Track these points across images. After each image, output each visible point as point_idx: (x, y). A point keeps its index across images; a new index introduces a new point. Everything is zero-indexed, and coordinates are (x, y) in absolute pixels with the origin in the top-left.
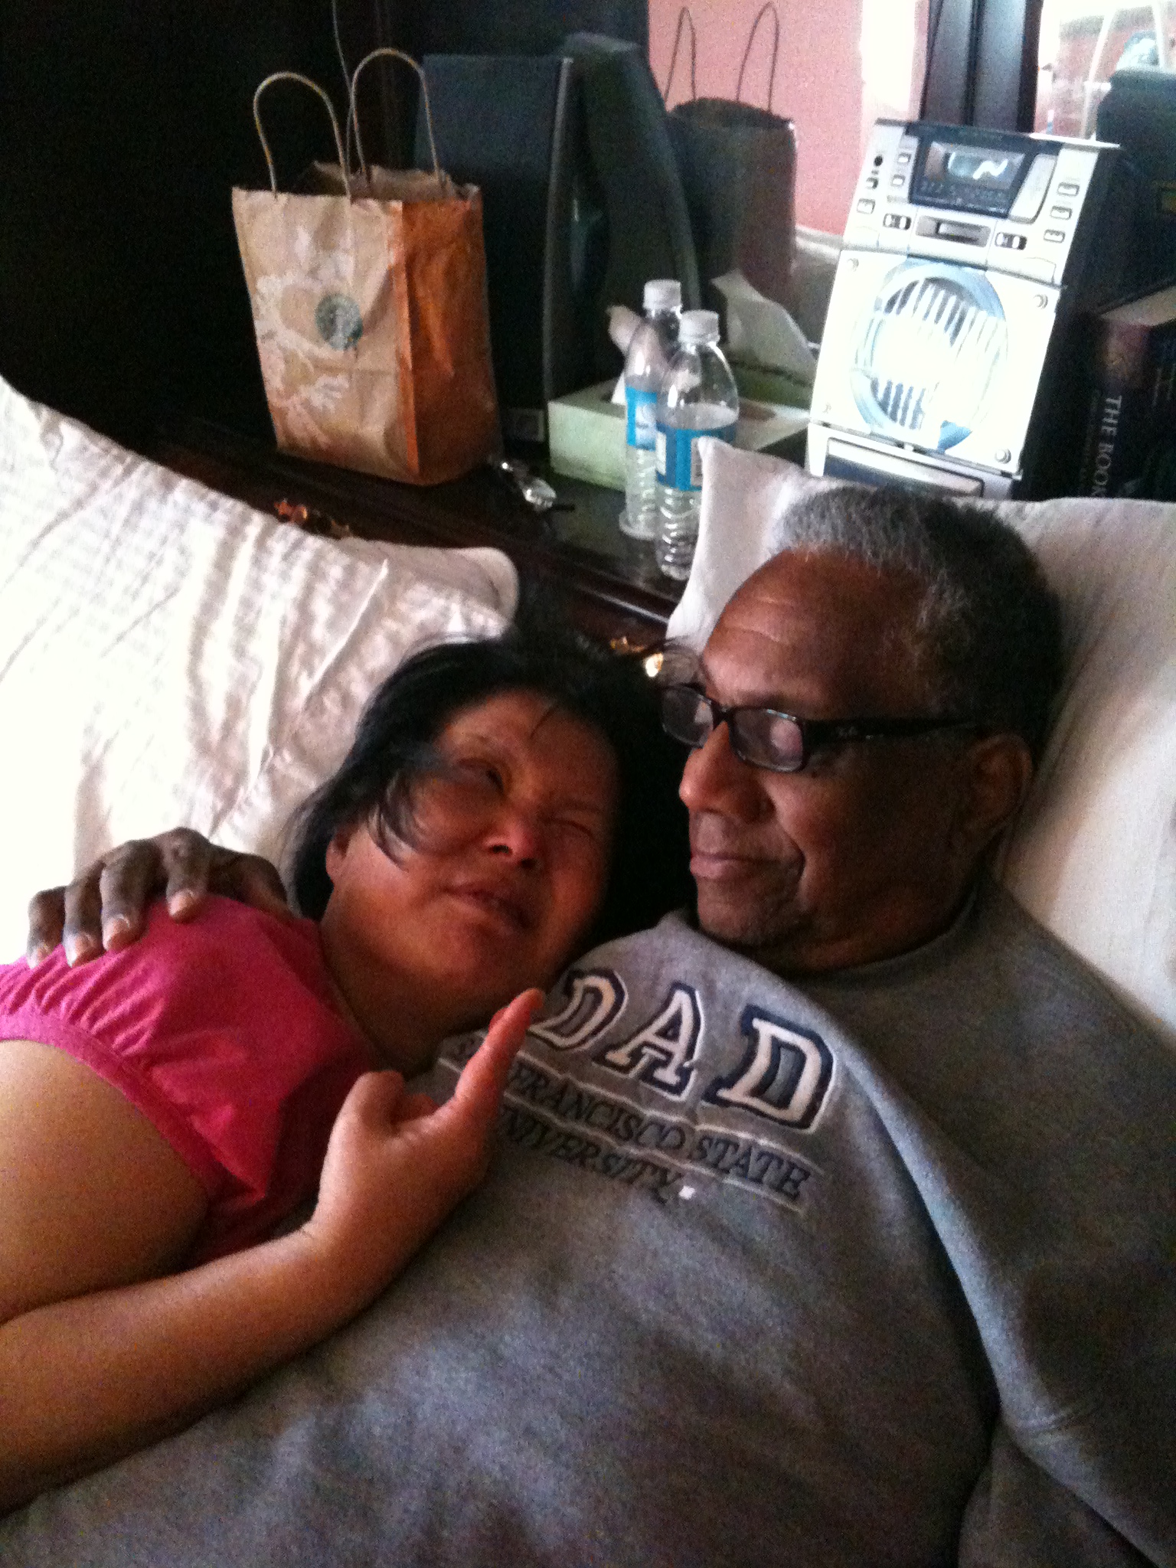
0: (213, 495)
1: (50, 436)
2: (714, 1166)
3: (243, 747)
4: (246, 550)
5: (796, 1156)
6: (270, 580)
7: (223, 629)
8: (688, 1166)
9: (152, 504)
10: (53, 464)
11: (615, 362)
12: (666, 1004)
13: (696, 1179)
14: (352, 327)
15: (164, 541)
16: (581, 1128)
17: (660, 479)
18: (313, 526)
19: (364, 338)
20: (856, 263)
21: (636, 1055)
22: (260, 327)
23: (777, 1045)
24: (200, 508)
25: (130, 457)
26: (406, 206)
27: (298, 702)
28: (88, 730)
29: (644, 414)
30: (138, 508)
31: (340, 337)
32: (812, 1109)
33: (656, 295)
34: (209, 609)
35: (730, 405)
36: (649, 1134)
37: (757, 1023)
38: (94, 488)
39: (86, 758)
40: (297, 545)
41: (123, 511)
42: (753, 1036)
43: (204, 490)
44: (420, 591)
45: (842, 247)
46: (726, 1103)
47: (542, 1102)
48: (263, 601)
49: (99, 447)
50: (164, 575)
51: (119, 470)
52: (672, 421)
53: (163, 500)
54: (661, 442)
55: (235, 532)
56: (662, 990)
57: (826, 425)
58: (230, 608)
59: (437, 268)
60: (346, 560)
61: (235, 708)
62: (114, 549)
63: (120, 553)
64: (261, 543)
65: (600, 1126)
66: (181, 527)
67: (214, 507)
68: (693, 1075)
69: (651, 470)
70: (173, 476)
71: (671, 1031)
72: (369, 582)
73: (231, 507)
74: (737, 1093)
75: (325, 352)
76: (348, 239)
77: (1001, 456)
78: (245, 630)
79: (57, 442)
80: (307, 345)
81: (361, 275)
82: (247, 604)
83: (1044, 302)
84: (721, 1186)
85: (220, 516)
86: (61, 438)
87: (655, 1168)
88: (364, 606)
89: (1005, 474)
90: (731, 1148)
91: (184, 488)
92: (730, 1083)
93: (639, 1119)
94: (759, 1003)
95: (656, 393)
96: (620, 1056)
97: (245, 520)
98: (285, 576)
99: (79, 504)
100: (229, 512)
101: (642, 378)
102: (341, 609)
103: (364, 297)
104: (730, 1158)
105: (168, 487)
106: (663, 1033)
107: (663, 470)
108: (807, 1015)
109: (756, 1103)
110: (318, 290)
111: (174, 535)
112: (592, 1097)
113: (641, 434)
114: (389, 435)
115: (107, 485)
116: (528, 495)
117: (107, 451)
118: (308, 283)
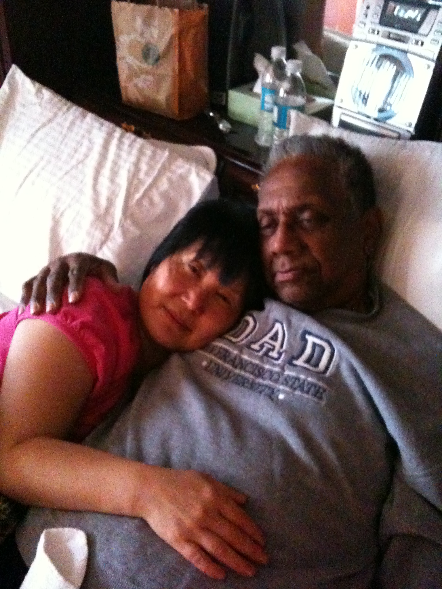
0: (101, 120)
1: (39, 94)
2: (291, 387)
3: (113, 218)
4: (114, 142)
5: (321, 384)
6: (124, 155)
7: (106, 172)
8: (281, 387)
9: (78, 122)
10: (40, 105)
11: (254, 76)
12: (273, 327)
13: (284, 392)
14: (156, 57)
15: (83, 137)
18: (138, 134)
19: (161, 61)
20: (357, 47)
21: (262, 346)
22: (119, 54)
23: (314, 345)
24: (97, 125)
25: (69, 104)
26: (181, 11)
27: (133, 201)
28: (55, 207)
29: (268, 98)
30: (73, 123)
31: (151, 60)
32: (327, 368)
34: (100, 165)
36: (267, 375)
37: (307, 337)
38: (55, 115)
39: (54, 218)
40: (134, 141)
41: (67, 124)
42: (306, 341)
43: (98, 118)
44: (180, 162)
45: (351, 39)
46: (295, 366)
48: (121, 163)
49: (57, 99)
50: (83, 150)
51: (65, 108)
53: (82, 121)
55: (110, 135)
56: (270, 322)
57: (340, 107)
58: (108, 164)
59: (190, 36)
60: (152, 148)
61: (110, 202)
62: (64, 139)
63: (66, 140)
64: (120, 140)
65: (249, 372)
66: (89, 132)
67: (102, 125)
68: (283, 355)
70: (86, 112)
71: (274, 338)
72: (161, 157)
73: (108, 125)
74: (300, 362)
75: (144, 66)
76: (156, 23)
77: (408, 124)
78: (114, 173)
79: (42, 96)
80: (138, 63)
81: (160, 37)
82: (115, 163)
83: (429, 67)
84: (294, 395)
85: (104, 128)
86: (43, 95)
87: (270, 388)
88: (159, 166)
89: (408, 131)
90: (297, 381)
91: (90, 117)
92: (297, 358)
93: (263, 369)
94: (309, 329)
96: (256, 346)
97: (114, 131)
98: (129, 153)
99: (50, 121)
100: (108, 127)
102: (151, 167)
103: (162, 46)
104: (297, 384)
105: (84, 116)
106: (272, 338)
107: (276, 120)
109: (306, 366)
110: (143, 41)
111: (86, 134)
112: (246, 361)
113: (267, 106)
114: (168, 99)
115: (60, 114)
116: (221, 126)
117: (60, 101)
118: (139, 39)
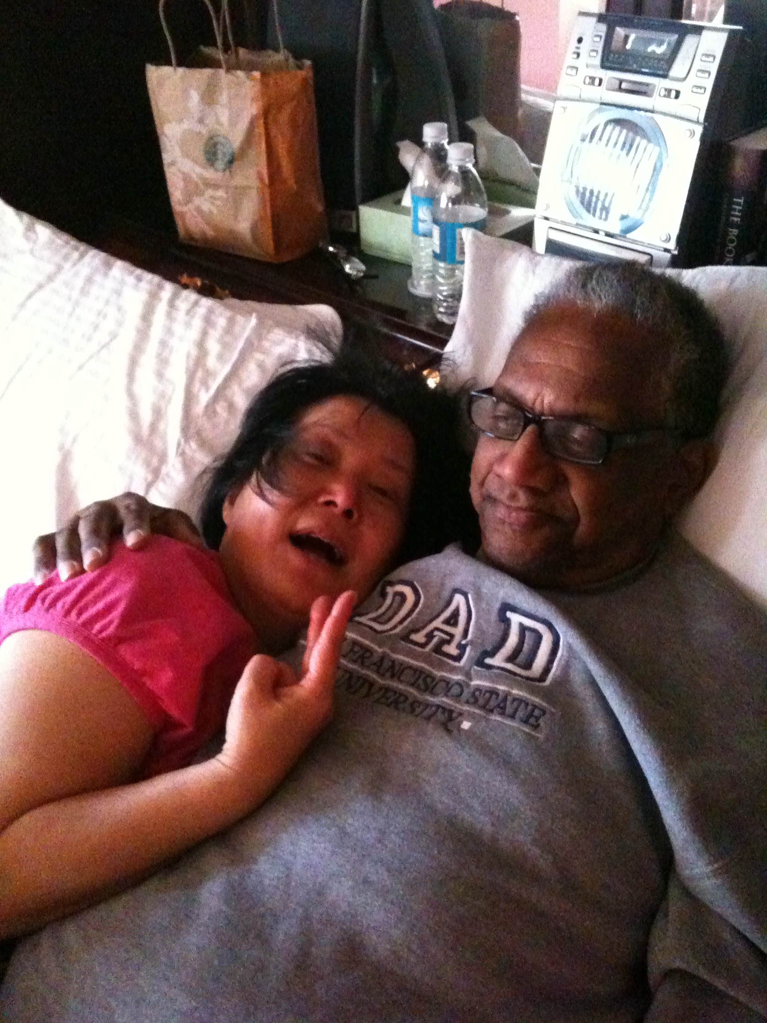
0: (139, 271)
1: (29, 233)
2: (483, 707)
3: (164, 439)
4: (162, 307)
5: (537, 700)
6: (178, 328)
7: (148, 361)
8: (466, 708)
9: (98, 278)
10: (32, 252)
11: (403, 178)
12: (449, 603)
13: (471, 717)
14: (228, 157)
15: (107, 302)
16: (395, 684)
17: (436, 256)
18: (206, 291)
19: (236, 164)
20: (564, 108)
21: (430, 636)
22: (166, 158)
23: (523, 629)
24: (131, 280)
25: (82, 247)
26: (264, 74)
27: (199, 408)
28: (62, 429)
29: (424, 213)
30: (89, 280)
31: (220, 165)
32: (547, 670)
33: (431, 133)
34: (138, 348)
35: (482, 206)
36: (440, 687)
37: (509, 614)
38: (59, 268)
39: (61, 448)
40: (196, 304)
41: (79, 282)
42: (507, 622)
43: (132, 268)
44: (277, 334)
45: (555, 100)
46: (490, 667)
47: (368, 668)
48: (173, 342)
49: (62, 240)
50: (108, 325)
51: (76, 255)
52: (443, 217)
53: (106, 275)
54: (436, 232)
55: (154, 296)
56: (446, 594)
57: (546, 219)
58: (152, 347)
59: (284, 117)
60: (228, 313)
61: (158, 413)
62: (75, 308)
63: (78, 310)
64: (172, 304)
65: (407, 682)
66: (118, 293)
67: (139, 279)
68: (468, 650)
69: (429, 251)
70: (112, 259)
71: (453, 620)
72: (244, 328)
73: (150, 279)
74: (497, 661)
75: (209, 174)
76: (224, 98)
77: (664, 238)
78: (163, 361)
79: (34, 237)
80: (198, 170)
81: (233, 123)
82: (163, 344)
83: (693, 134)
84: (487, 720)
85: (144, 285)
86: (37, 234)
87: (445, 710)
88: (241, 344)
89: (666, 250)
90: (494, 697)
91: (119, 267)
92: (492, 654)
93: (433, 678)
94: (510, 601)
95: (432, 199)
96: (419, 637)
97: (160, 288)
98: (188, 325)
99: (50, 278)
100: (150, 282)
101: (422, 188)
102: (226, 346)
103: (236, 138)
104: (493, 703)
105: (109, 266)
106: (447, 622)
107: (438, 251)
108: (543, 609)
109: (509, 666)
110: (204, 131)
111: (113, 298)
112: (401, 664)
113: (422, 227)
114: (254, 228)
115: (67, 266)
116: (347, 268)
117: (67, 243)
118: (199, 128)
